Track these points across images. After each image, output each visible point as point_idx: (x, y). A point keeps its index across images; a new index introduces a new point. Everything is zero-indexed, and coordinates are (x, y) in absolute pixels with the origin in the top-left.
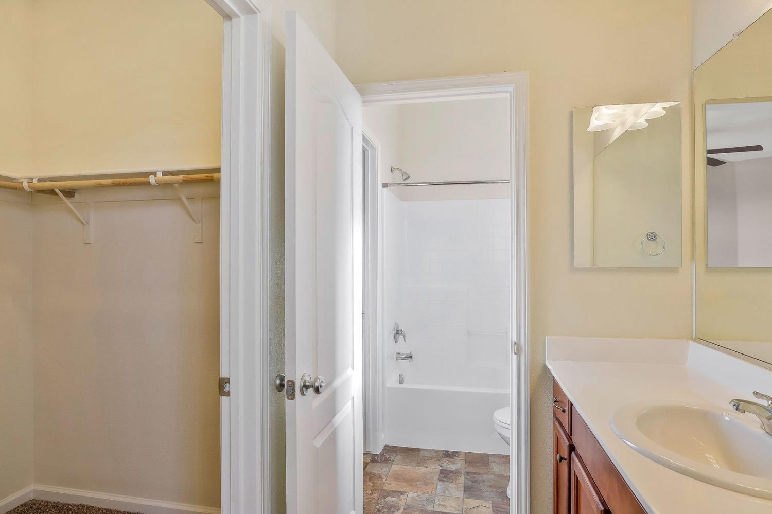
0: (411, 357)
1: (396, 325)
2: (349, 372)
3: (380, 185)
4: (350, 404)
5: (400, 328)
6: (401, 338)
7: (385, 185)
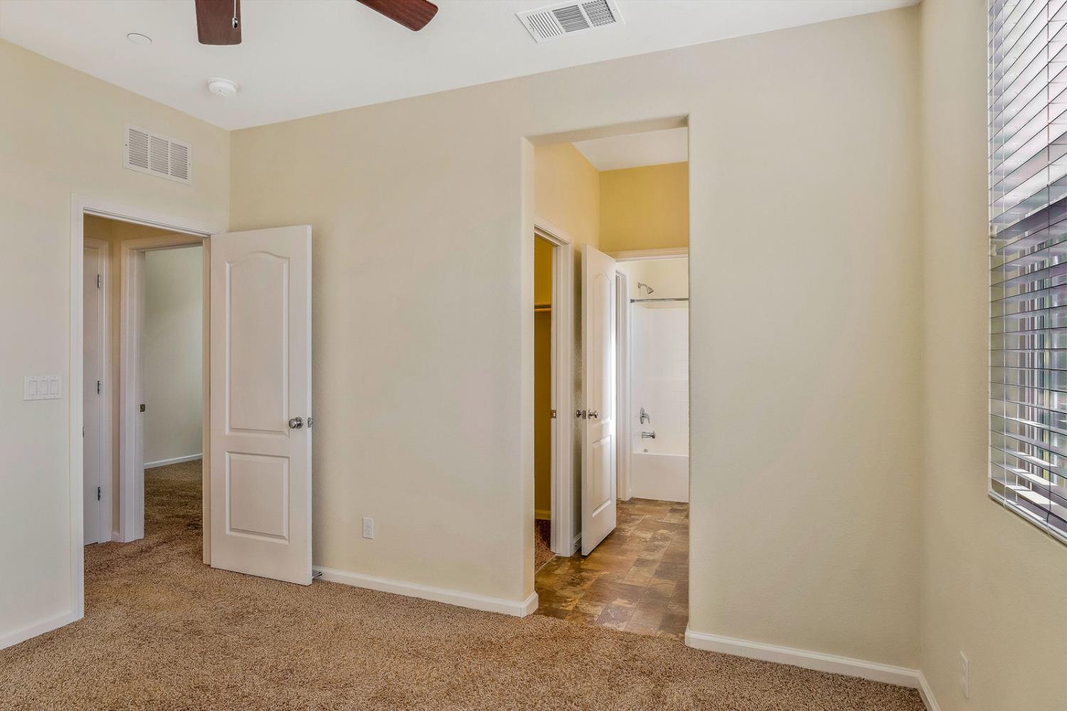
0: (653, 437)
1: (642, 411)
2: (609, 419)
3: (629, 301)
4: (609, 438)
5: (646, 412)
6: (646, 420)
7: (632, 301)
